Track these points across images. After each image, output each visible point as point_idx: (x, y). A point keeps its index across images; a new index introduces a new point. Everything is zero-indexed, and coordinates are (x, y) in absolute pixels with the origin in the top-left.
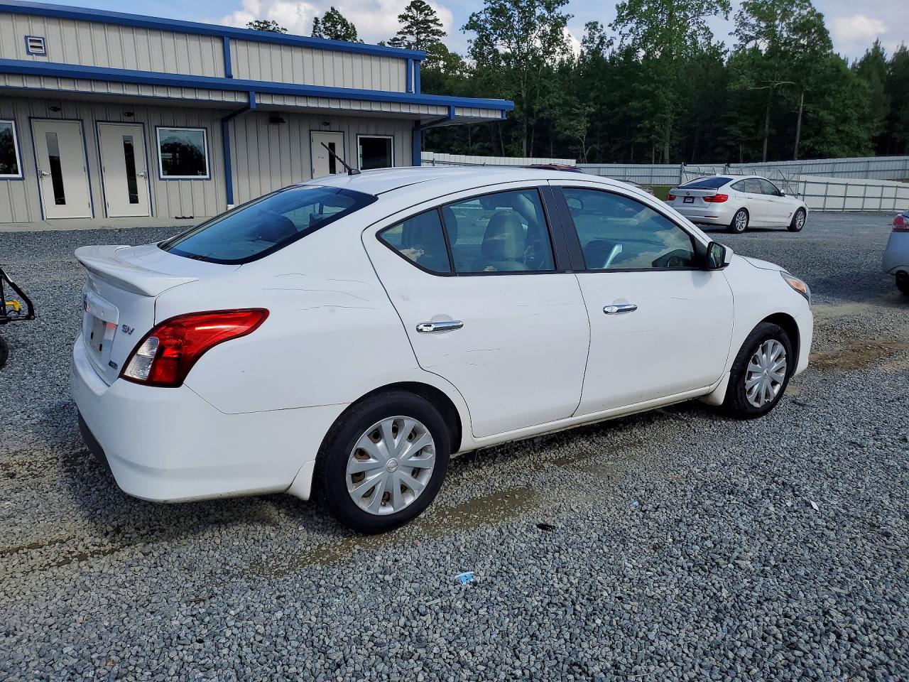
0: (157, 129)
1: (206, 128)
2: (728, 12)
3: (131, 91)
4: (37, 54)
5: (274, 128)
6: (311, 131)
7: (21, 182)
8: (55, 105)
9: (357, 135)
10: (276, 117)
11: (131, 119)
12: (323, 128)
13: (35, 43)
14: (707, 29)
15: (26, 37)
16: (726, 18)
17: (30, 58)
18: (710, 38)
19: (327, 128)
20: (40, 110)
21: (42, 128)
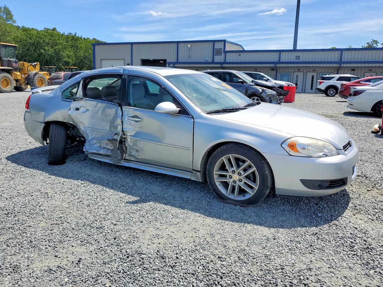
0: (320, 73)
1: (333, 73)
4: (298, 59)
5: (352, 72)
6: (364, 72)
8: (299, 69)
9: (381, 73)
11: (314, 71)
12: (369, 71)
15: (296, 56)
19: (371, 71)
20: (296, 70)
21: (296, 74)
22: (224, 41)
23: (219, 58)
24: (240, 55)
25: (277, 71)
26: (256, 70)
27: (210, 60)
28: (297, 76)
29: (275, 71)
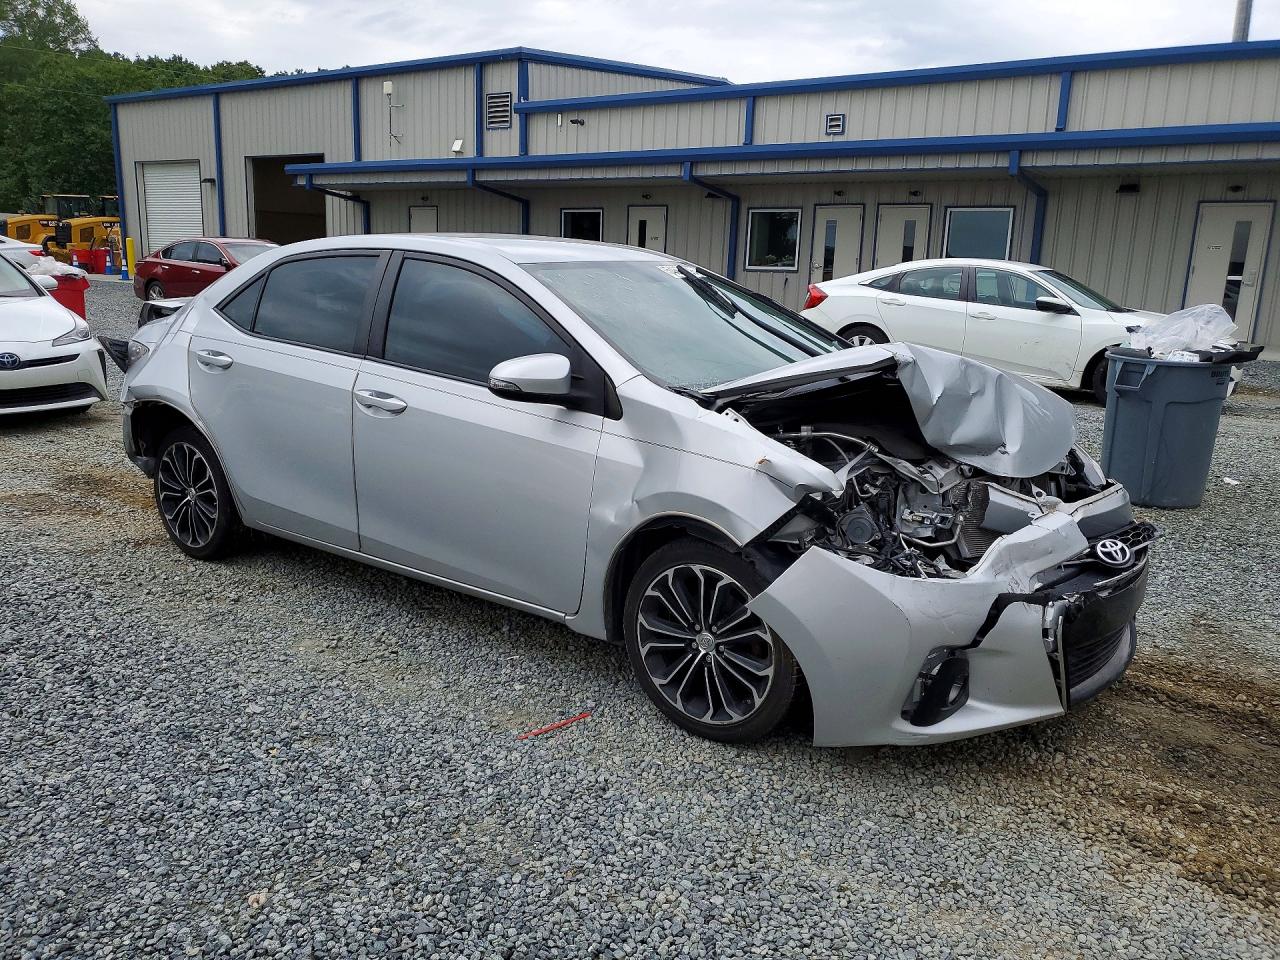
0: (949, 210)
1: (1014, 207)
3: (914, 164)
4: (835, 134)
5: (1129, 201)
6: (1200, 202)
7: (795, 275)
8: (839, 190)
10: (1130, 184)
11: (914, 199)
12: (1231, 195)
13: (836, 122)
17: (830, 139)
19: (1239, 195)
20: (827, 197)
21: (822, 216)
22: (522, 58)
23: (503, 144)
24: (582, 123)
25: (736, 201)
26: (646, 197)
27: (471, 153)
28: (831, 228)
29: (730, 204)
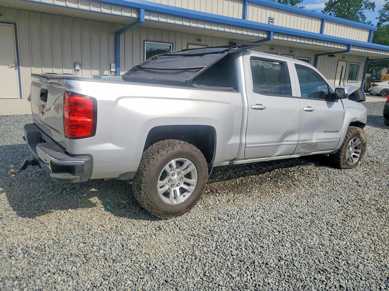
2: (374, 8)
14: (363, 15)
15: (269, 18)
16: (374, 11)
18: (365, 19)
